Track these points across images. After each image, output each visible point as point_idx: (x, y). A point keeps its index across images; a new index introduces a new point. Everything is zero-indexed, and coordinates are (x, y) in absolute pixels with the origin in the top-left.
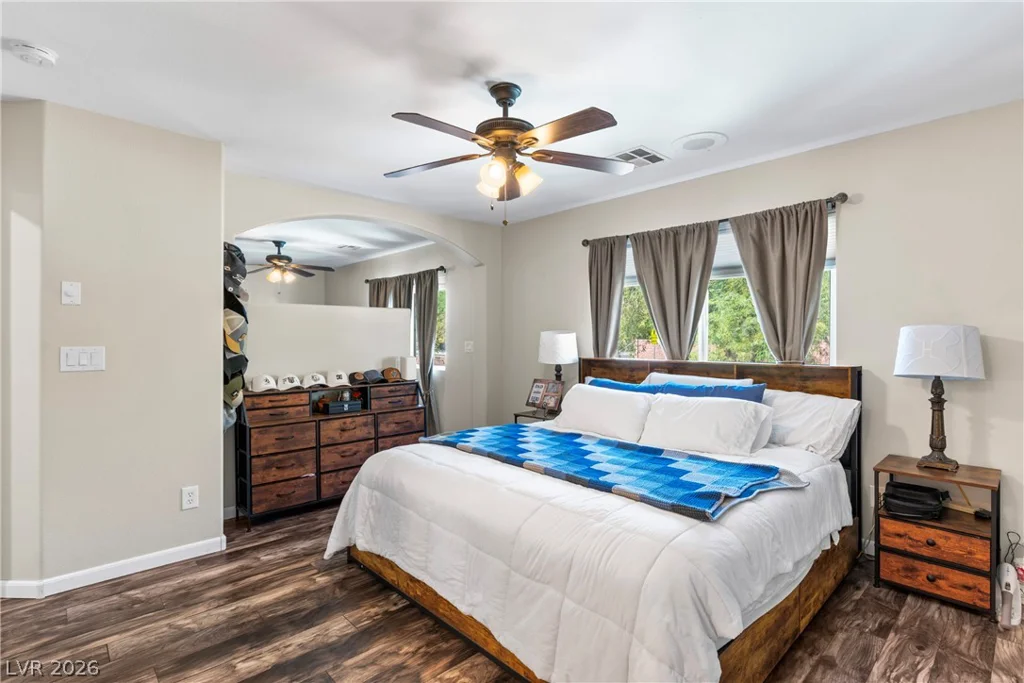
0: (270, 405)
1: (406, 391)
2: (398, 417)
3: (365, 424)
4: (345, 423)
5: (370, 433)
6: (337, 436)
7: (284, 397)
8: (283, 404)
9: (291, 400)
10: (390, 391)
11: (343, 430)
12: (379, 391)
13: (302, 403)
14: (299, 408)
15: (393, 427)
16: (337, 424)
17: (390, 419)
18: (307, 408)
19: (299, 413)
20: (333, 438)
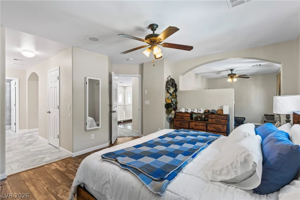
0: (181, 115)
1: (223, 118)
2: (215, 126)
3: (203, 125)
4: (196, 124)
5: (204, 128)
6: (194, 126)
7: (184, 114)
8: (183, 115)
9: (185, 115)
10: (216, 117)
11: (196, 125)
12: (211, 116)
13: (188, 116)
14: (188, 117)
15: (212, 128)
16: (194, 123)
17: (212, 126)
18: (189, 118)
19: (187, 118)
20: (193, 127)
